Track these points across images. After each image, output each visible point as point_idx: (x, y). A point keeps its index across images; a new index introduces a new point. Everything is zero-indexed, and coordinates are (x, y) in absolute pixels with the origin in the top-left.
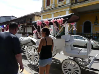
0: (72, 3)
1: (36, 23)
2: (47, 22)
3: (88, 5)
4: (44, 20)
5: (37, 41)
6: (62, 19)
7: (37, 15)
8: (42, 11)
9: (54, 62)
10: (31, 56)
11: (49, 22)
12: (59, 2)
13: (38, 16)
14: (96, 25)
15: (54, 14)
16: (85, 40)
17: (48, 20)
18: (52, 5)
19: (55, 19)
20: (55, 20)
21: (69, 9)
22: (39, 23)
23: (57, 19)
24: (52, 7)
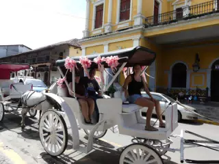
0: (145, 25)
1: (64, 63)
2: (87, 63)
3: (177, 30)
4: (80, 57)
5: (63, 101)
6: (117, 58)
7: (75, 45)
8: (85, 38)
9: (100, 148)
10: (49, 133)
11: (90, 61)
12: (120, 21)
13: (76, 47)
14: (196, 71)
15: (109, 44)
16: (166, 102)
17: (89, 59)
18: (106, 27)
19: (101, 57)
20: (103, 59)
21: (139, 36)
22: (69, 64)
23: (106, 56)
24: (106, 31)
